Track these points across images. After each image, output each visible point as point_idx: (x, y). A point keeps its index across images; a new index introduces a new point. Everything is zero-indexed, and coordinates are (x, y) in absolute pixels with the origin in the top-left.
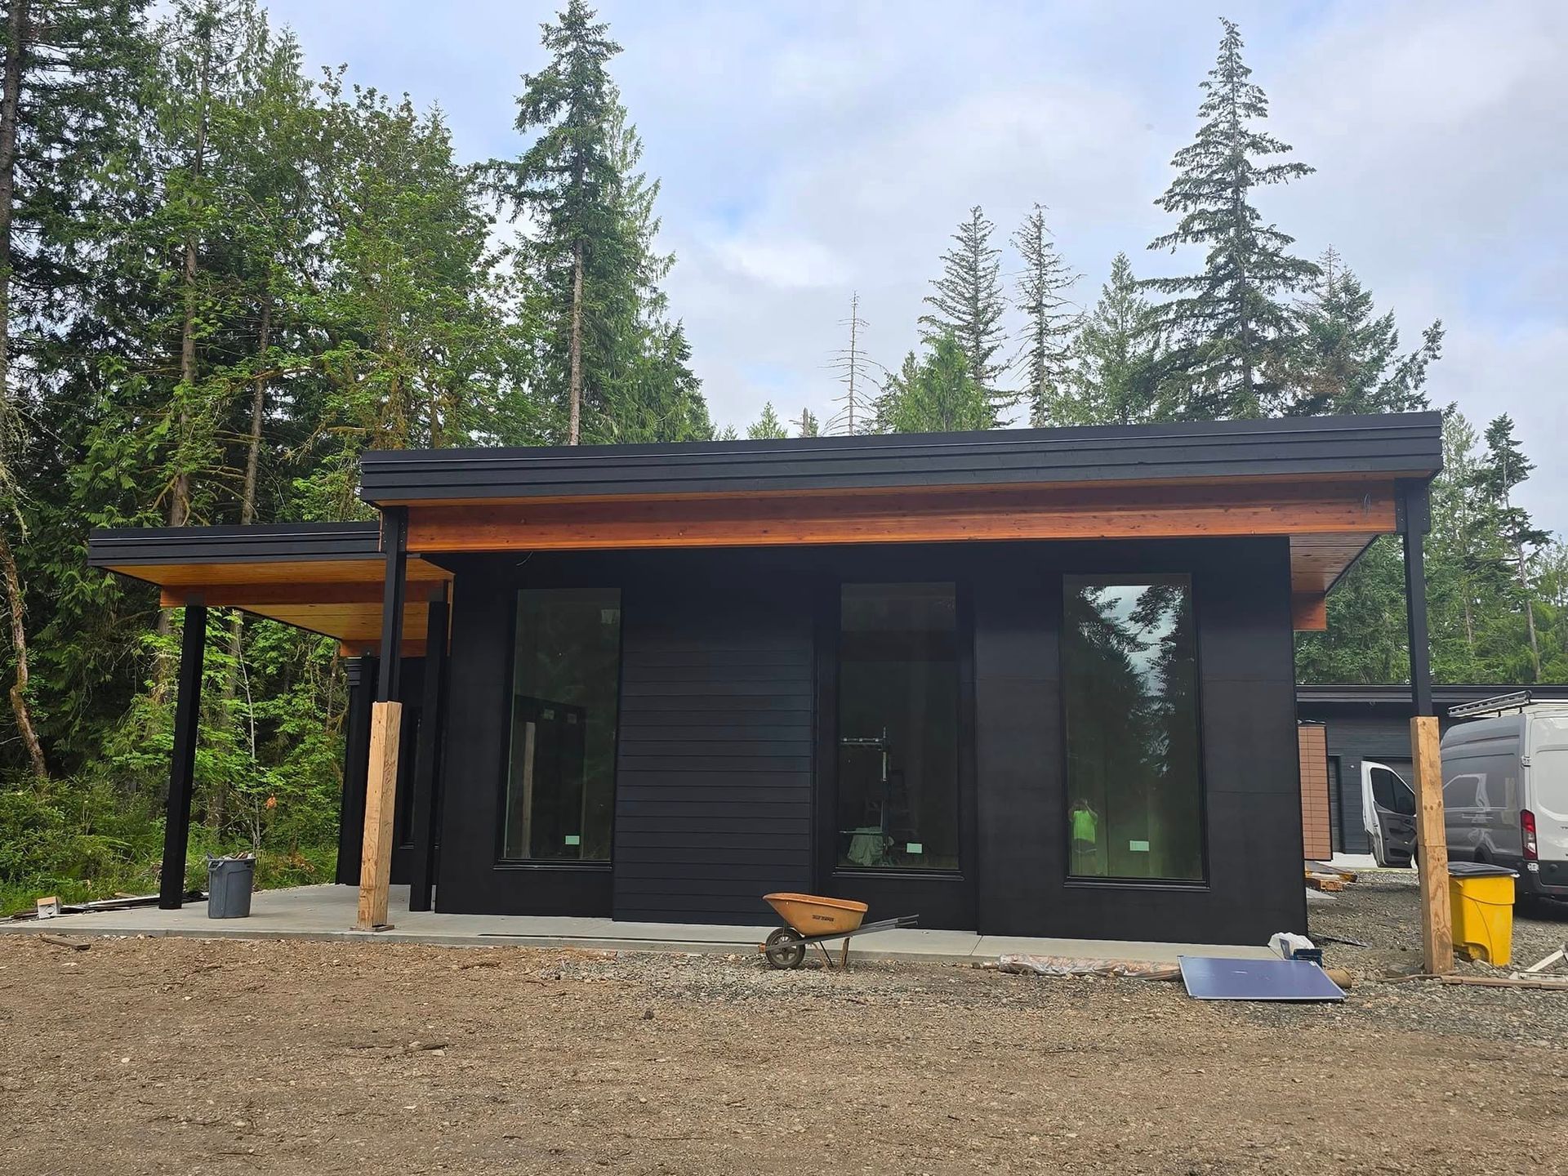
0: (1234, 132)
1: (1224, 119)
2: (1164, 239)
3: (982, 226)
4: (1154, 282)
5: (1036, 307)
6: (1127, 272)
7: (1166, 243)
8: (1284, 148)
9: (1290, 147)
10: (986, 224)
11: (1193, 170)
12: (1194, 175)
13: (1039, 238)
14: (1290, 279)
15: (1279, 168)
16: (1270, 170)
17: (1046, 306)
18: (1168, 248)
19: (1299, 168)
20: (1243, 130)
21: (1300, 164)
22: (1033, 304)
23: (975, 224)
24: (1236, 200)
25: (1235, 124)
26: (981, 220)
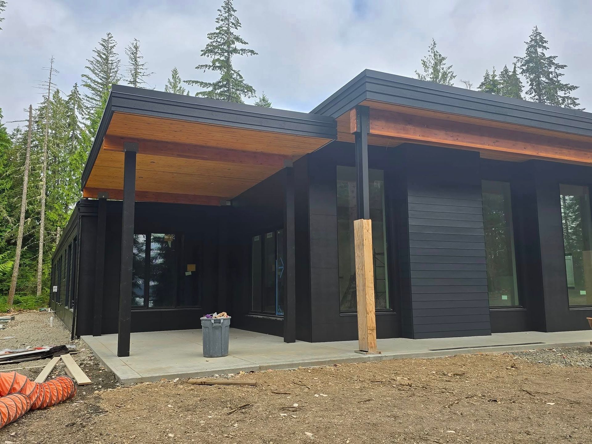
0: (228, 32)
1: (224, 26)
2: (202, 66)
3: (111, 42)
4: (197, 82)
5: (133, 82)
6: (178, 76)
7: (202, 68)
8: (245, 43)
9: (247, 43)
10: (113, 41)
11: (214, 42)
12: (214, 44)
13: (136, 53)
14: (245, 92)
15: (245, 50)
16: (241, 50)
17: (137, 82)
18: (203, 70)
19: (252, 52)
20: (231, 32)
21: (252, 50)
22: (132, 80)
23: (108, 40)
24: (228, 59)
25: (228, 29)
26: (111, 39)
